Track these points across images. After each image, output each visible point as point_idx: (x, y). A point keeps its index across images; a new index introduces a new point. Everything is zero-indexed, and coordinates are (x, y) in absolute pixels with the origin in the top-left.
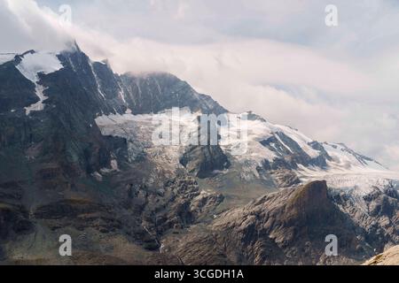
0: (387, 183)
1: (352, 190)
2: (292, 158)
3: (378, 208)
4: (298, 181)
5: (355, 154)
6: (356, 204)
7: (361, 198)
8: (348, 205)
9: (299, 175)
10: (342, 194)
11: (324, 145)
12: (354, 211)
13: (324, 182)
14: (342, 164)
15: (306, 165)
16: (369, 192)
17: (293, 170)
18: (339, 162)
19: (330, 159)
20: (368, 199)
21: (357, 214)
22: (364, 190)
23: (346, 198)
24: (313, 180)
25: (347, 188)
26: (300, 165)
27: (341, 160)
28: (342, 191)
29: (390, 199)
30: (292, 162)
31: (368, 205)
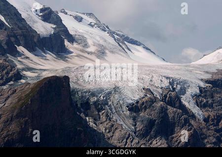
0: (166, 83)
1: (110, 93)
2: (9, 36)
3: (151, 123)
4: (18, 76)
5: (112, 34)
6: (115, 117)
7: (125, 108)
8: (103, 118)
9: (19, 66)
10: (93, 100)
11: (61, 15)
12: (112, 128)
13: (67, 79)
14: (92, 49)
15: (31, 49)
16: (137, 97)
17: (10, 57)
18: (86, 45)
19: (72, 39)
20: (135, 108)
21: (117, 134)
22: (130, 95)
23: (100, 106)
24: (46, 75)
25: (101, 91)
26: (21, 49)
27: (90, 42)
28: (93, 94)
29: (170, 109)
30: (9, 43)
31: (134, 119)
